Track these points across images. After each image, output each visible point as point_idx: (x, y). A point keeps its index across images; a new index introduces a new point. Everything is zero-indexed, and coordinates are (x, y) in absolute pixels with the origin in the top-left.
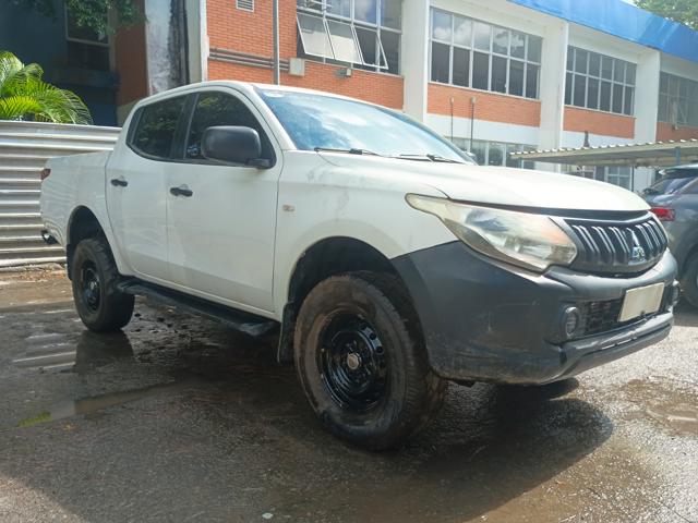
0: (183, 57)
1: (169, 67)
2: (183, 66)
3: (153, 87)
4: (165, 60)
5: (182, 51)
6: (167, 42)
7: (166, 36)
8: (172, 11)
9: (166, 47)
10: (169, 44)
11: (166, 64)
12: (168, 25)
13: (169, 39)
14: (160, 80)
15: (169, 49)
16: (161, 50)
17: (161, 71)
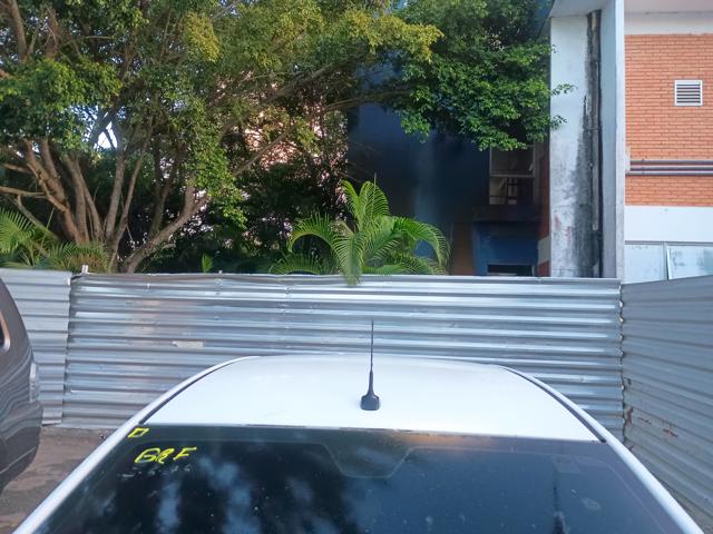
0: (596, 177)
1: (576, 191)
2: (596, 188)
3: (556, 219)
4: (572, 184)
5: (596, 170)
6: (575, 163)
7: (575, 155)
8: (584, 127)
9: (574, 169)
10: (578, 165)
11: (573, 188)
12: (577, 143)
13: (579, 158)
14: (565, 209)
15: (579, 171)
16: (568, 173)
17: (566, 198)
